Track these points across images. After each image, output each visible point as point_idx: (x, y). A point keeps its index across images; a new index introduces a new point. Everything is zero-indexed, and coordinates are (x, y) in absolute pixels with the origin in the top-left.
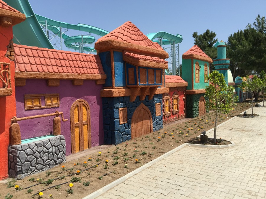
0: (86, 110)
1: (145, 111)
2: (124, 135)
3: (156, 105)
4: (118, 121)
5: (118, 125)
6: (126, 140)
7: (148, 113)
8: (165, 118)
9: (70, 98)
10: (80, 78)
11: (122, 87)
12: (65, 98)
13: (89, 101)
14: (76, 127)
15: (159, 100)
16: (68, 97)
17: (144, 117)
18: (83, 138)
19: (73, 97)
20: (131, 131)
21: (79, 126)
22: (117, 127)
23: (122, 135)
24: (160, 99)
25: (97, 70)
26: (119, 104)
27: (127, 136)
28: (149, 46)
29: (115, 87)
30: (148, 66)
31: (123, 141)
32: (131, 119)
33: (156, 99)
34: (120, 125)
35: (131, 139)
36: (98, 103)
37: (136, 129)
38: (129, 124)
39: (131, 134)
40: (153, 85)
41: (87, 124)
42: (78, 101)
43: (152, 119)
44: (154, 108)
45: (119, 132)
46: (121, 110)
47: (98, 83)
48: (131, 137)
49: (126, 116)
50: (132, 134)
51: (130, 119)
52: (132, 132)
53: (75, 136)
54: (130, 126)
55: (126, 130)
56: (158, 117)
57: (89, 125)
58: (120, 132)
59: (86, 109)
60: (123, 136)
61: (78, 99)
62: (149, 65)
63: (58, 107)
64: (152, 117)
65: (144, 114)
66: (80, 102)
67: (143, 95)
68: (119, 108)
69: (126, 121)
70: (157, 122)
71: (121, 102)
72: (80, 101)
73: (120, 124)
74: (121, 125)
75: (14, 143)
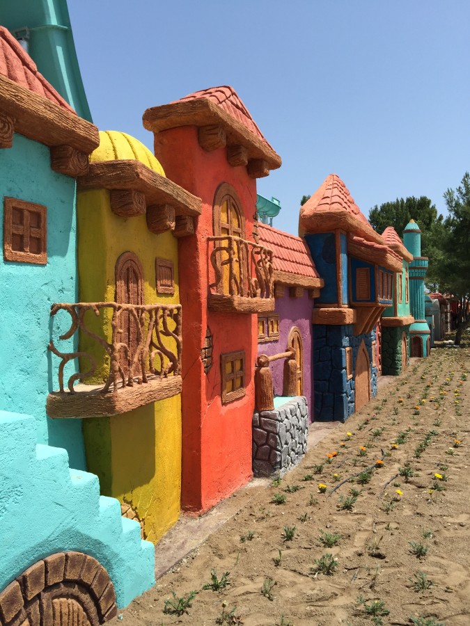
3: (373, 345)
5: (346, 382)
6: (351, 413)
11: (347, 306)
13: (302, 331)
15: (374, 335)
23: (348, 402)
25: (312, 269)
26: (345, 339)
31: (349, 415)
32: (355, 370)
33: (372, 332)
39: (355, 402)
41: (300, 379)
45: (346, 395)
46: (348, 352)
47: (314, 295)
48: (355, 407)
49: (351, 363)
52: (356, 398)
56: (374, 370)
57: (302, 381)
59: (300, 347)
60: (349, 405)
65: (364, 362)
68: (346, 347)
69: (351, 373)
71: (347, 336)
72: (295, 330)
73: (348, 379)
75: (266, 407)
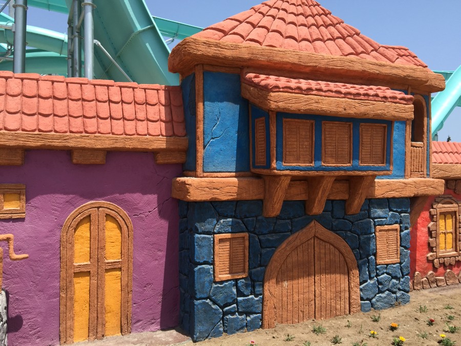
0: (119, 231)
1: (328, 246)
2: (233, 314)
3: (380, 231)
4: (208, 271)
5: (207, 284)
6: (242, 328)
7: (340, 252)
8: (435, 269)
9: (61, 198)
10: (90, 146)
11: (234, 174)
12: (45, 196)
13: (131, 208)
14: (79, 274)
15: (393, 216)
16: (57, 196)
17: (323, 263)
18: (103, 304)
19: (71, 196)
20: (262, 303)
21: (90, 271)
22: (203, 287)
23: (225, 314)
24: (400, 213)
25: (163, 124)
26: (218, 221)
27: (243, 317)
28: (357, 54)
29: (204, 172)
30: (310, 110)
31: (225, 331)
32: (266, 266)
33: (379, 212)
34: (216, 283)
35: (262, 326)
36: (162, 214)
37: (285, 299)
38: (255, 281)
39: (262, 313)
40: (345, 170)
41: (120, 269)
42: (88, 207)
43: (356, 272)
44: (369, 239)
45: (210, 303)
46: (221, 241)
47: (160, 160)
48: (262, 320)
49: (244, 257)
50: (266, 313)
51: (260, 266)
52: (266, 308)
53: (72, 299)
54: (258, 289)
55: (240, 299)
56: (386, 268)
57: (125, 273)
58: (215, 303)
59: (120, 228)
60: (229, 316)
61: (92, 199)
62: (314, 106)
63: (22, 220)
64: (360, 268)
65: (322, 256)
66: (98, 208)
67: (315, 200)
68: (214, 233)
69: (244, 272)
70: (380, 283)
71: (227, 217)
72: (98, 205)
73: (217, 280)
74: (221, 282)
